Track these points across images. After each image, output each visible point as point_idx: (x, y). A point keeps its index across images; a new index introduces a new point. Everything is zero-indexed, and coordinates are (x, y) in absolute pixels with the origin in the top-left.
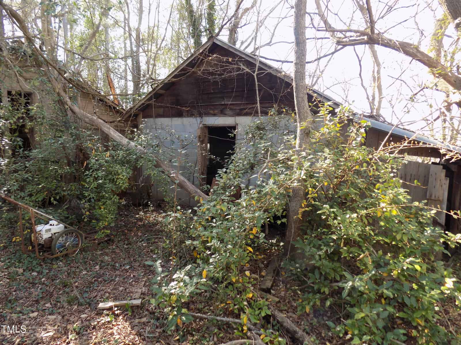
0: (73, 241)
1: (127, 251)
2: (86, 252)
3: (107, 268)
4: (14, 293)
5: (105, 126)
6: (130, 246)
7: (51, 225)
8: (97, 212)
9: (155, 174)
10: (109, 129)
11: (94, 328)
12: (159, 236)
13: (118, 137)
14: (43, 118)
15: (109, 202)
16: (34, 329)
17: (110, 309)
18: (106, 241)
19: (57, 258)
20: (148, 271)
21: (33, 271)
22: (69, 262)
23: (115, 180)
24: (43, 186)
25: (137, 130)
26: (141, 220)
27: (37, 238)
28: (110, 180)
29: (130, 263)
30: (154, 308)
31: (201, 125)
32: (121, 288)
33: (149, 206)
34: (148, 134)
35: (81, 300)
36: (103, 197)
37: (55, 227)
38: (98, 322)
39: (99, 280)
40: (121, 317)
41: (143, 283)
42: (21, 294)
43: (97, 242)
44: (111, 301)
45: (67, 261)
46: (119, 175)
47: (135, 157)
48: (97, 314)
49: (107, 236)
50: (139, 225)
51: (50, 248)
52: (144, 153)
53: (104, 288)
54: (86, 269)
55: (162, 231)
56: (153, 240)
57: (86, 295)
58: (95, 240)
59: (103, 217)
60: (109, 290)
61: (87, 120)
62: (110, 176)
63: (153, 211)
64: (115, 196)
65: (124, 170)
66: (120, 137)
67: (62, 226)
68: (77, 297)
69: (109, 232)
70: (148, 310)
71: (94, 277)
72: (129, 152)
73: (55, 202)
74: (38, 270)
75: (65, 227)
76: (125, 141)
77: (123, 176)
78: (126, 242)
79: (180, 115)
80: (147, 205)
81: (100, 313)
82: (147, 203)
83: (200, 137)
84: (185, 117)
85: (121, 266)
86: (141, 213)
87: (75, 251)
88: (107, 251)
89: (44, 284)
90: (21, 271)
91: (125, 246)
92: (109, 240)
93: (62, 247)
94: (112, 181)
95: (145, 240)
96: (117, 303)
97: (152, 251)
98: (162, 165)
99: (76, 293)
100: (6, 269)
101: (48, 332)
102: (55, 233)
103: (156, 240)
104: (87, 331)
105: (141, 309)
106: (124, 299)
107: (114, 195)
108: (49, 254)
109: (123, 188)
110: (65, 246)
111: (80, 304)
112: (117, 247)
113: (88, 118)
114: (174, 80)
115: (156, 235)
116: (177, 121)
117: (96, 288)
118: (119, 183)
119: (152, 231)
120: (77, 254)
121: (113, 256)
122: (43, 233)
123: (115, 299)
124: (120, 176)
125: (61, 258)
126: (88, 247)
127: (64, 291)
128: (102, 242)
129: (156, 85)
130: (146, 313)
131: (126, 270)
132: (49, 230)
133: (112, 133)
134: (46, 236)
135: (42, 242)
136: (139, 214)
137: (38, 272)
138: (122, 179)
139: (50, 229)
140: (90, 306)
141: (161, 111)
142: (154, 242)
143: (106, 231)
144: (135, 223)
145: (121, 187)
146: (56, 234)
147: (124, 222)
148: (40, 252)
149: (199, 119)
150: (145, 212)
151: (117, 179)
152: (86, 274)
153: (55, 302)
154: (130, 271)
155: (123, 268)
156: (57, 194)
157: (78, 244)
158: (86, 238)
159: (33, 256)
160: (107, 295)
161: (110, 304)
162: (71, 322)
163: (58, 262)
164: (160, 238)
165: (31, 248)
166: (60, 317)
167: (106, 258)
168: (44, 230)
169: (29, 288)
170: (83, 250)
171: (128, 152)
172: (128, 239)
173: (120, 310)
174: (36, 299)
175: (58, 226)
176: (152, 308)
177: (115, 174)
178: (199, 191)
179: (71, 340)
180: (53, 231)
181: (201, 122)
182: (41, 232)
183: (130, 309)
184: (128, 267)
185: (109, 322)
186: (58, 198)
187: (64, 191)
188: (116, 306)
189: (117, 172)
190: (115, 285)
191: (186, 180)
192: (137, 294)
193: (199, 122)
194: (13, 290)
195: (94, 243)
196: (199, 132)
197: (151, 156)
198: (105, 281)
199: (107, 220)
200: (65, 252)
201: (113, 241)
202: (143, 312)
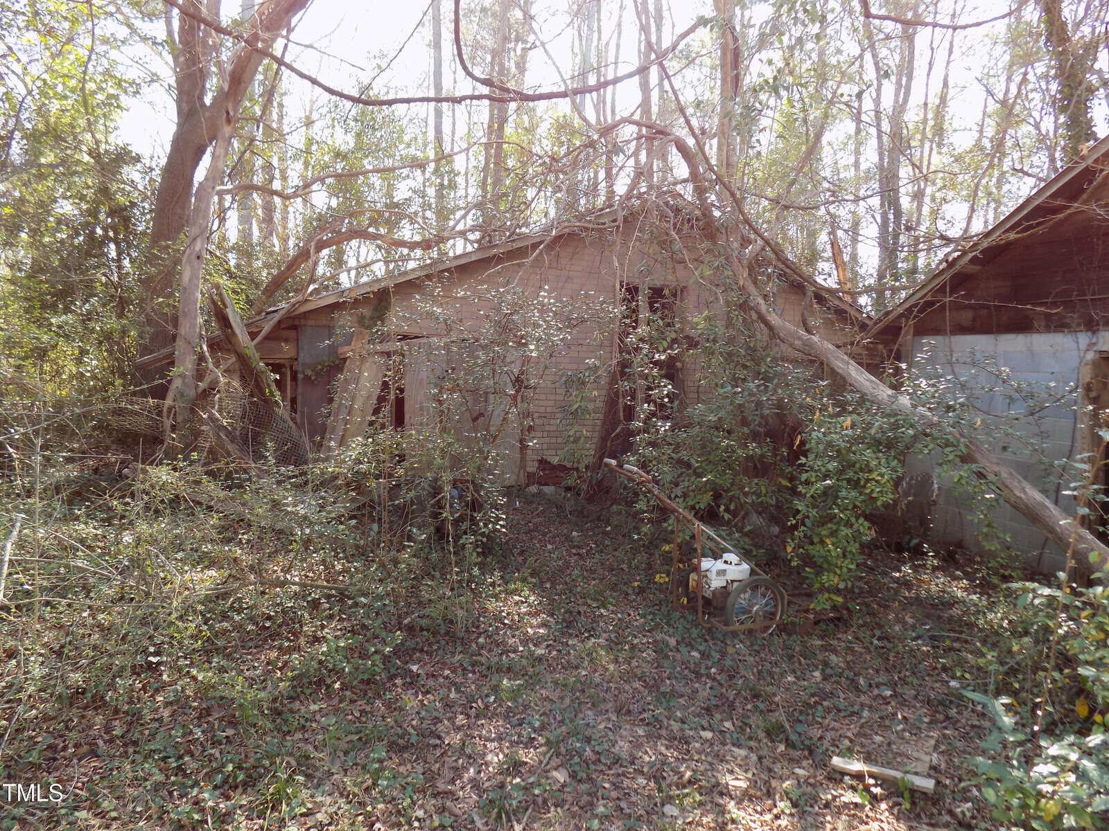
0: (766, 605)
1: (882, 653)
2: (789, 635)
3: (838, 683)
4: (668, 682)
5: (837, 358)
6: (889, 645)
7: (726, 562)
8: (816, 550)
9: (961, 477)
10: (848, 363)
11: (827, 805)
12: (963, 636)
13: (868, 383)
14: (715, 341)
15: (845, 531)
16: (711, 764)
17: (859, 776)
18: (831, 620)
19: (734, 634)
20: (941, 717)
21: (693, 648)
22: (756, 648)
23: (862, 483)
24: (708, 480)
25: (910, 366)
26: (907, 585)
27: (698, 583)
28: (849, 481)
29: (893, 685)
30: (968, 814)
31: (1090, 356)
32: (878, 739)
33: (926, 554)
34: (938, 377)
35: (793, 737)
36: (832, 518)
37: (732, 567)
38: (835, 798)
39: (825, 703)
40: (884, 806)
41: (932, 742)
42: (680, 687)
43: (811, 616)
44: (858, 760)
45: (752, 645)
46: (870, 471)
47: (911, 432)
48: (830, 779)
49: (834, 608)
50: (905, 598)
51: (723, 608)
52: (931, 425)
53: (837, 725)
54: (794, 672)
55: (971, 625)
56: (948, 643)
57: (800, 728)
58: (807, 611)
59: (829, 564)
60: (849, 734)
61: (797, 343)
62: (850, 474)
63: (935, 569)
64: (861, 520)
65: (883, 461)
66: (872, 382)
67: (745, 566)
68: (783, 726)
69: (840, 599)
70: (951, 813)
71: (813, 695)
72: (896, 419)
73: (727, 516)
74: (701, 648)
75: (752, 572)
76: (884, 392)
77: (882, 475)
78: (878, 633)
79: (1022, 325)
80: (918, 553)
81: (836, 777)
82: (920, 545)
83: (1088, 388)
84: (1039, 332)
85: (870, 685)
86: (907, 569)
87: (768, 628)
88: (834, 642)
89: (714, 679)
90: (673, 642)
91: (875, 642)
92: (838, 619)
93: (744, 613)
94: (855, 484)
95: (926, 637)
96: (875, 769)
97: (945, 669)
98: (978, 456)
99: (780, 716)
100: (648, 631)
101: (737, 779)
102: (732, 581)
103: (956, 645)
104: (812, 806)
105: (934, 804)
106: (888, 764)
107: (857, 519)
108: (719, 622)
109: (879, 503)
110: (750, 612)
111: (790, 744)
112: (857, 639)
113: (799, 338)
114: (1012, 236)
115: (954, 631)
116: (1013, 344)
117: (820, 720)
118: (872, 491)
119: (940, 617)
120: (771, 634)
121: (849, 658)
122: (712, 575)
123: (868, 759)
124: (874, 475)
125: (742, 637)
126: (793, 624)
127: (756, 707)
128: (824, 620)
129: (959, 253)
130: (947, 818)
131: (884, 698)
132: (722, 573)
133: (854, 373)
134: (716, 583)
135: (708, 594)
136: (900, 571)
137: (702, 654)
138: (877, 481)
139: (725, 571)
140: (811, 752)
141: (966, 317)
142: (951, 649)
143: (835, 597)
144: (897, 592)
145: (875, 499)
146: (735, 584)
147: (866, 583)
148: (704, 613)
149: (1084, 338)
150: (915, 568)
151: (868, 480)
152: (795, 683)
153: (740, 724)
154: (893, 703)
155: (876, 692)
156: (731, 499)
157: (774, 614)
158: (789, 603)
159: (690, 618)
160: (847, 742)
161: (857, 766)
162: (777, 776)
163: (736, 641)
164: (966, 642)
165: (685, 602)
166: (754, 757)
167: (833, 658)
168: (714, 570)
169: (691, 680)
170: (782, 628)
171: (892, 420)
172: (880, 627)
173: (881, 786)
174: (705, 706)
175: (740, 568)
176: (963, 812)
177: (861, 470)
178: (1090, 537)
179: (783, 812)
180: (730, 577)
181: (1091, 345)
182: (708, 573)
183: (907, 795)
184: (889, 693)
185: (856, 805)
186: (732, 507)
187: (746, 494)
188: (872, 776)
189: (867, 465)
190: (862, 727)
191: (1048, 503)
192: (919, 764)
193: (1083, 345)
194: (665, 675)
195: (807, 619)
196: (1087, 375)
197: (950, 433)
198: (839, 711)
199: (838, 571)
200: (748, 625)
201: (848, 626)
202: (940, 814)
